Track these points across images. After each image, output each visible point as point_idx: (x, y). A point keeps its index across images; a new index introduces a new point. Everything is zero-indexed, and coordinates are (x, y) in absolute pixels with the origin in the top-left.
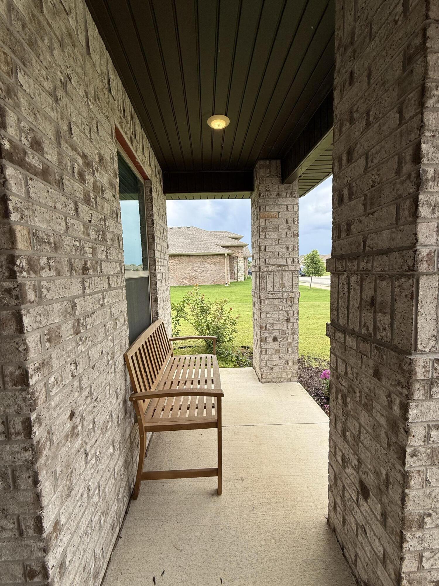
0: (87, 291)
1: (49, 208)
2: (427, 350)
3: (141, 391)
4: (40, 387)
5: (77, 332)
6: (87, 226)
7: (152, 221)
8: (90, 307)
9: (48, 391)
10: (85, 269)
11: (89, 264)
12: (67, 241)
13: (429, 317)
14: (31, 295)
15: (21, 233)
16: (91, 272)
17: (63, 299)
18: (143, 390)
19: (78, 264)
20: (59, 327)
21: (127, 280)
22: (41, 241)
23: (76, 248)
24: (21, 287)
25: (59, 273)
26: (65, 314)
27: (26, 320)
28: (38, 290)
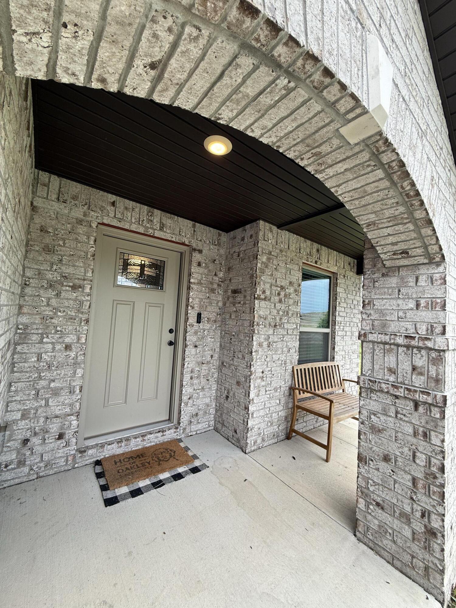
0: (275, 333)
1: (265, 308)
2: (367, 375)
3: (299, 386)
4: (255, 357)
5: (269, 347)
6: (278, 311)
7: (336, 298)
8: (276, 340)
9: (257, 359)
10: (275, 326)
11: (277, 324)
12: (269, 317)
13: (368, 361)
14: (256, 332)
15: (256, 316)
16: (278, 327)
17: (265, 335)
18: (301, 387)
19: (273, 324)
20: (263, 343)
21: (300, 332)
22: (261, 317)
23: (273, 318)
24: (254, 329)
25: (265, 327)
26: (265, 339)
27: (254, 338)
28: (258, 331)
